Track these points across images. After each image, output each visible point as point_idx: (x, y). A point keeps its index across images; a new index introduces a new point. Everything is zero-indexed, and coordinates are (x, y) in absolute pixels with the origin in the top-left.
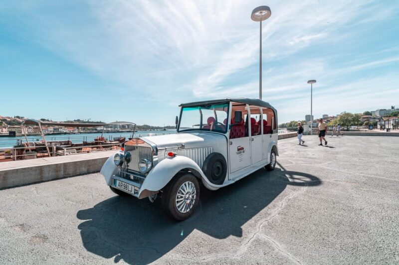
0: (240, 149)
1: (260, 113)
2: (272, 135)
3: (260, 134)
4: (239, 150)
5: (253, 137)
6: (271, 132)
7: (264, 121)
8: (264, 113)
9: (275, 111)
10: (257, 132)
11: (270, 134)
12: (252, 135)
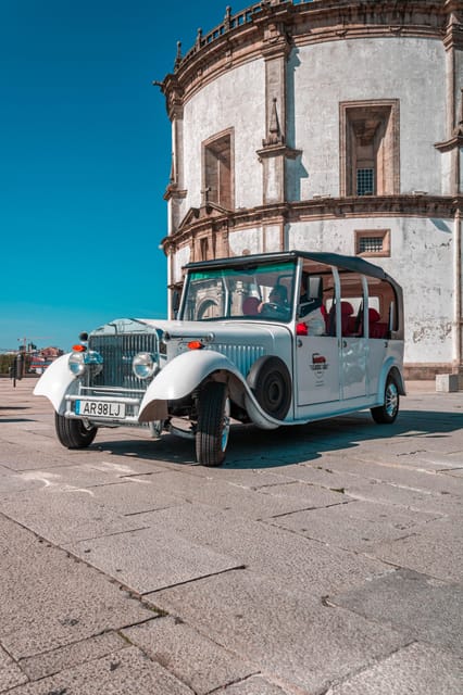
0: (318, 361)
1: (363, 296)
2: (391, 342)
3: (362, 336)
4: (315, 361)
5: (344, 339)
6: (388, 336)
7: (372, 311)
8: (370, 295)
9: (396, 288)
10: (357, 332)
11: (384, 341)
12: (344, 335)
